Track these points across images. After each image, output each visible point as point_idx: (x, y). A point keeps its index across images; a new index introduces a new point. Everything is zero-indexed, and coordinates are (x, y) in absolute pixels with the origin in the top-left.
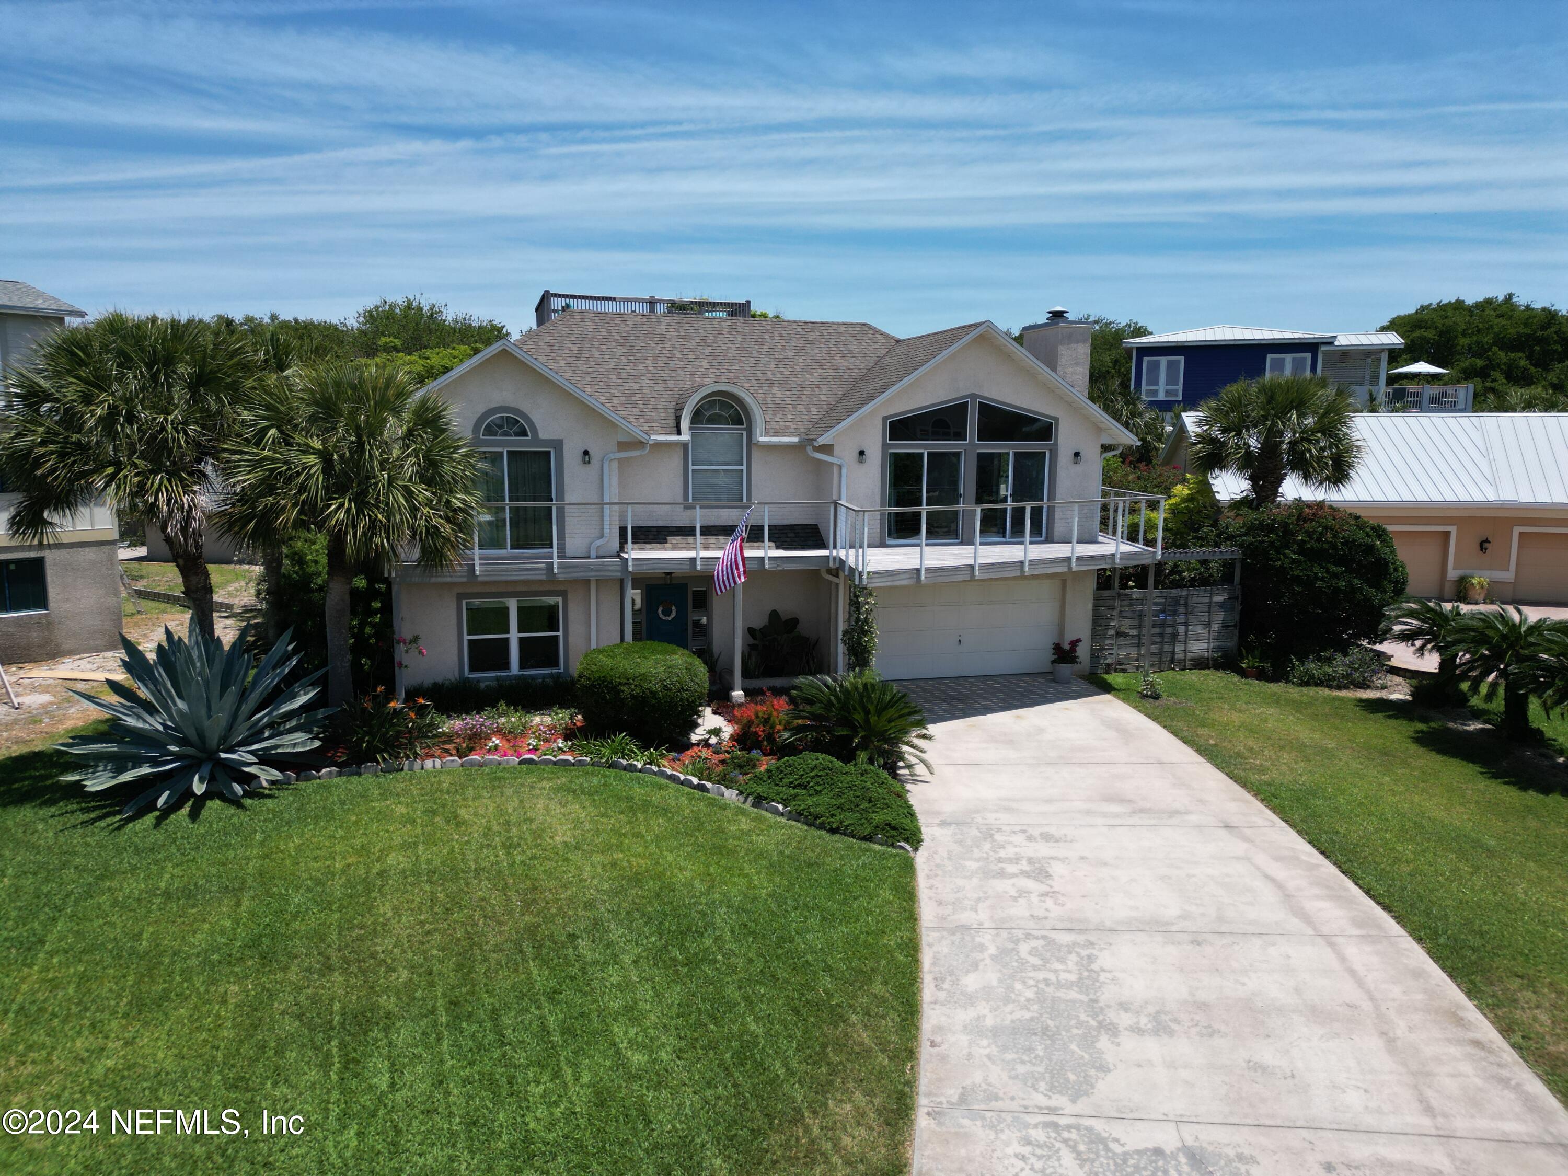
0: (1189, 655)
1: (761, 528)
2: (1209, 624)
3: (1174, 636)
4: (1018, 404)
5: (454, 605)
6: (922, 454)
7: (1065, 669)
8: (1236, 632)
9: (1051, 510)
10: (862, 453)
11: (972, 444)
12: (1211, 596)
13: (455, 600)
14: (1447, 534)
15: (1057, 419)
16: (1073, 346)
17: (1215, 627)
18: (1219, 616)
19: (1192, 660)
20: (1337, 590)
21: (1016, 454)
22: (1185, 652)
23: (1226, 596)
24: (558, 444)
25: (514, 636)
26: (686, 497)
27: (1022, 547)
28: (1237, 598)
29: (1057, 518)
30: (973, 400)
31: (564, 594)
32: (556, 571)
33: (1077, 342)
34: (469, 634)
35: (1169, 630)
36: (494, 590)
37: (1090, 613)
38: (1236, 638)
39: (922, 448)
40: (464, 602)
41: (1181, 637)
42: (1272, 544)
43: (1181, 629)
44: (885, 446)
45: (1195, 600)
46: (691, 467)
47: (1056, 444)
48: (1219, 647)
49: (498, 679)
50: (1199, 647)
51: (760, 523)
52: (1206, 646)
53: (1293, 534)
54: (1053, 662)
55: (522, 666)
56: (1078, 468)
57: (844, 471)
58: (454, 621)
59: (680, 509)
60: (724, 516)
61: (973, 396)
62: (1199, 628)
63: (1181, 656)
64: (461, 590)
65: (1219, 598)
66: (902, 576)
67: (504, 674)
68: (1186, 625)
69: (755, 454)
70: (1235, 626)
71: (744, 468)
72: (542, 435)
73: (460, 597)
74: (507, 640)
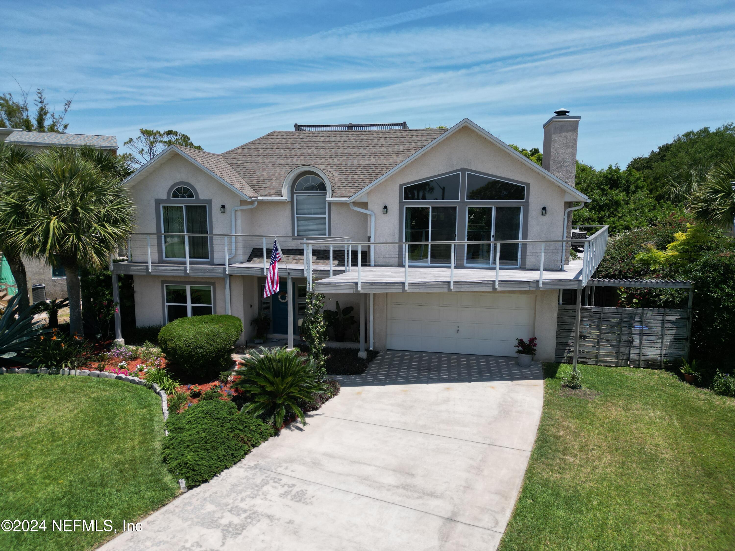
0: (643, 358)
2: (662, 336)
3: (630, 342)
4: (498, 174)
5: (160, 287)
6: (428, 208)
7: (526, 358)
8: (688, 344)
9: (524, 246)
10: (385, 207)
11: (463, 202)
12: (664, 315)
13: (160, 284)
15: (528, 185)
16: (565, 134)
17: (668, 339)
18: (671, 332)
19: (645, 361)
21: (497, 208)
22: (639, 355)
23: (678, 316)
24: (209, 202)
25: (189, 305)
26: (293, 233)
28: (688, 319)
29: (528, 252)
30: (463, 172)
31: (214, 284)
33: (567, 131)
34: (167, 302)
35: (625, 338)
36: (179, 280)
37: (555, 320)
38: (687, 349)
39: (428, 204)
40: (165, 285)
41: (636, 344)
43: (637, 338)
44: (401, 202)
45: (649, 317)
46: (296, 216)
47: (528, 201)
48: (671, 354)
50: (653, 352)
52: (659, 352)
54: (519, 352)
56: (546, 219)
57: (374, 219)
58: (160, 295)
59: (290, 240)
61: (464, 170)
62: (653, 338)
63: (636, 357)
64: (163, 279)
65: (673, 318)
66: (343, 287)
68: (641, 334)
69: (333, 208)
70: (686, 339)
71: (327, 216)
72: (201, 197)
73: (163, 282)
74: (186, 307)
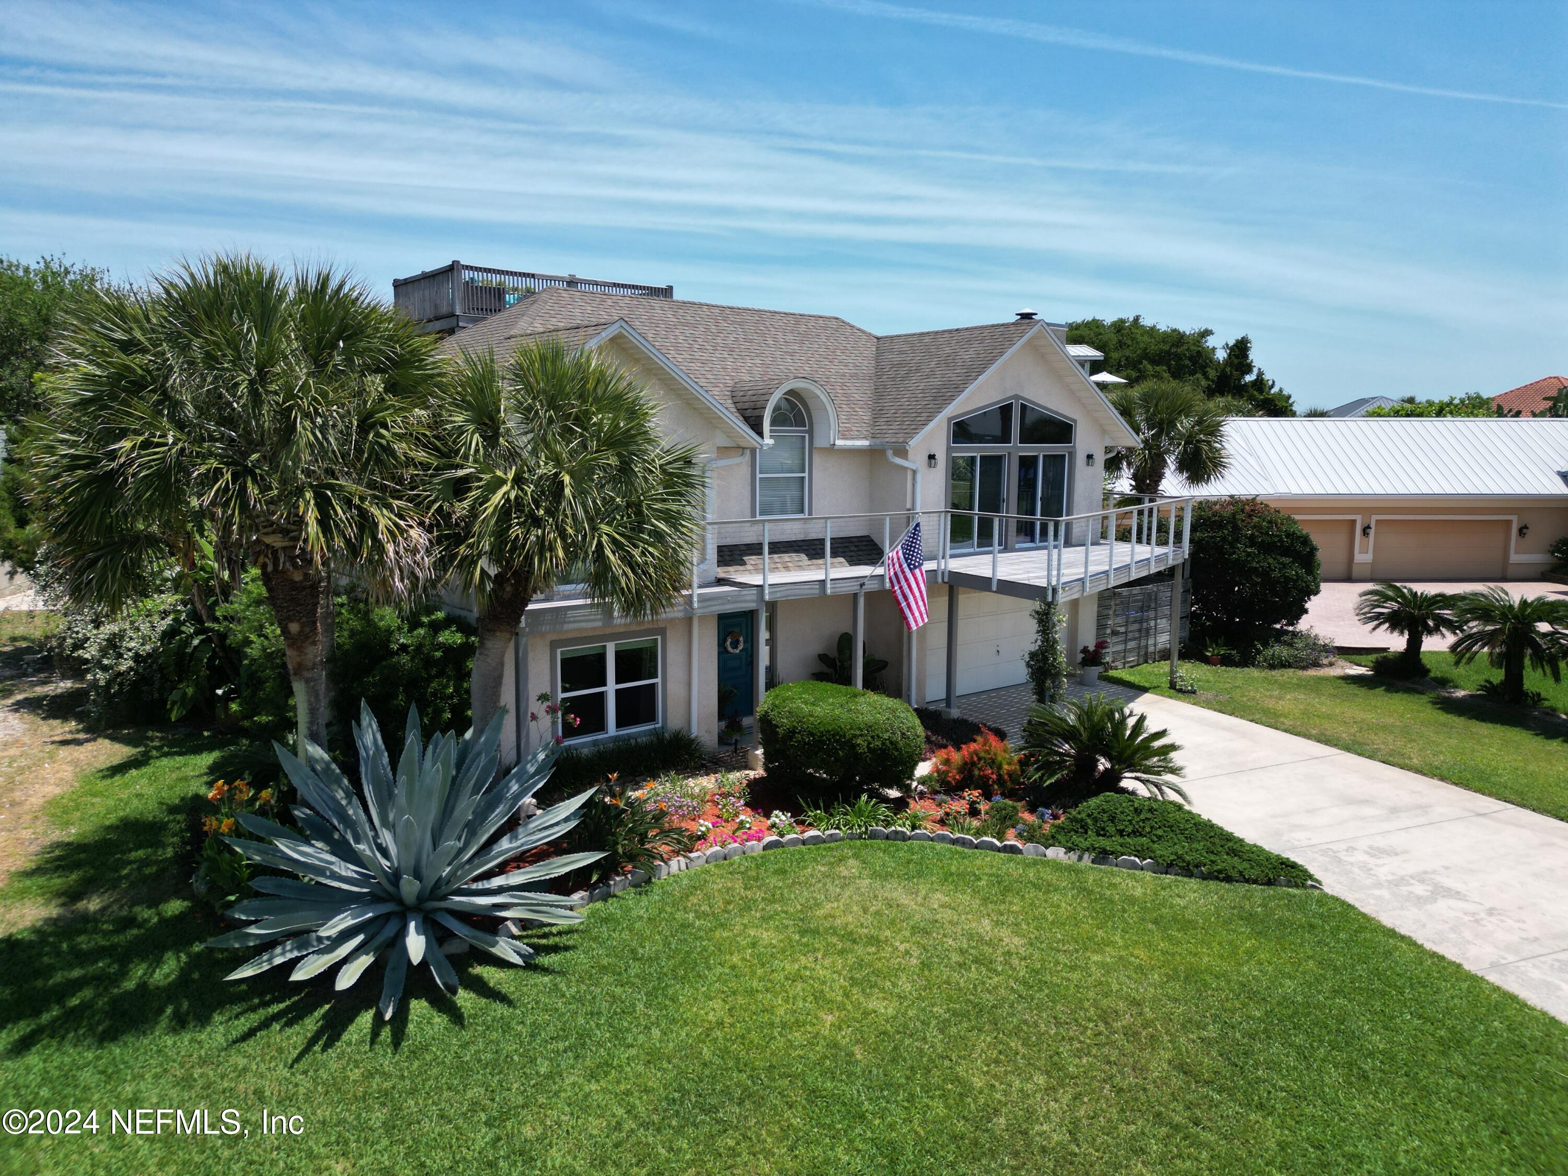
0: (1157, 648)
1: (822, 541)
2: (1170, 617)
3: (1148, 630)
4: (1049, 406)
5: (547, 657)
6: (976, 458)
7: (1093, 672)
8: (1189, 623)
10: (932, 456)
11: (1014, 447)
12: (1172, 590)
13: (548, 650)
14: (1354, 522)
15: (1075, 423)
19: (1159, 652)
20: (1288, 579)
21: (1044, 456)
22: (1155, 645)
25: (611, 688)
26: (753, 510)
27: (1046, 552)
28: (1188, 591)
30: (1017, 402)
31: (663, 632)
32: (696, 605)
34: (563, 691)
35: (1145, 625)
36: (590, 633)
37: (1095, 614)
39: (976, 451)
40: (559, 651)
41: (1152, 632)
42: (1224, 539)
43: (1153, 623)
44: (949, 450)
46: (759, 476)
47: (1074, 447)
49: (595, 743)
50: (1163, 640)
51: (820, 536)
52: (1170, 638)
53: (1240, 529)
55: (620, 724)
56: (1089, 470)
57: (919, 477)
58: (548, 675)
59: (747, 524)
60: (792, 530)
61: (1017, 397)
62: (1164, 621)
63: (1152, 649)
64: (555, 637)
67: (600, 736)
68: (1156, 619)
69: (817, 459)
70: (1187, 617)
71: (806, 475)
73: (554, 646)
74: (604, 694)
